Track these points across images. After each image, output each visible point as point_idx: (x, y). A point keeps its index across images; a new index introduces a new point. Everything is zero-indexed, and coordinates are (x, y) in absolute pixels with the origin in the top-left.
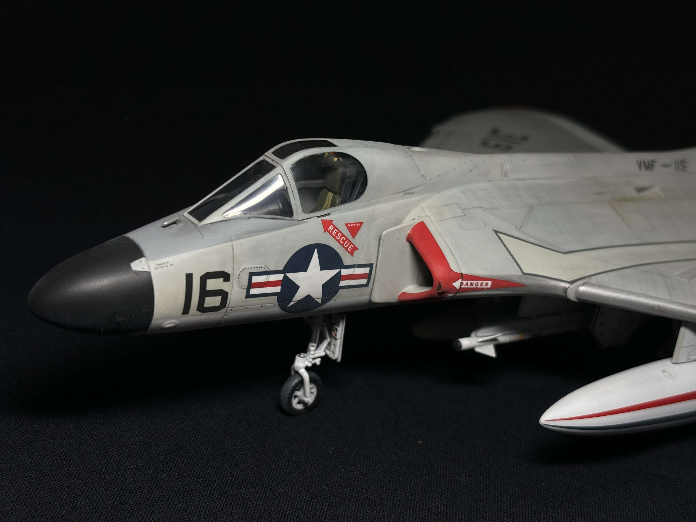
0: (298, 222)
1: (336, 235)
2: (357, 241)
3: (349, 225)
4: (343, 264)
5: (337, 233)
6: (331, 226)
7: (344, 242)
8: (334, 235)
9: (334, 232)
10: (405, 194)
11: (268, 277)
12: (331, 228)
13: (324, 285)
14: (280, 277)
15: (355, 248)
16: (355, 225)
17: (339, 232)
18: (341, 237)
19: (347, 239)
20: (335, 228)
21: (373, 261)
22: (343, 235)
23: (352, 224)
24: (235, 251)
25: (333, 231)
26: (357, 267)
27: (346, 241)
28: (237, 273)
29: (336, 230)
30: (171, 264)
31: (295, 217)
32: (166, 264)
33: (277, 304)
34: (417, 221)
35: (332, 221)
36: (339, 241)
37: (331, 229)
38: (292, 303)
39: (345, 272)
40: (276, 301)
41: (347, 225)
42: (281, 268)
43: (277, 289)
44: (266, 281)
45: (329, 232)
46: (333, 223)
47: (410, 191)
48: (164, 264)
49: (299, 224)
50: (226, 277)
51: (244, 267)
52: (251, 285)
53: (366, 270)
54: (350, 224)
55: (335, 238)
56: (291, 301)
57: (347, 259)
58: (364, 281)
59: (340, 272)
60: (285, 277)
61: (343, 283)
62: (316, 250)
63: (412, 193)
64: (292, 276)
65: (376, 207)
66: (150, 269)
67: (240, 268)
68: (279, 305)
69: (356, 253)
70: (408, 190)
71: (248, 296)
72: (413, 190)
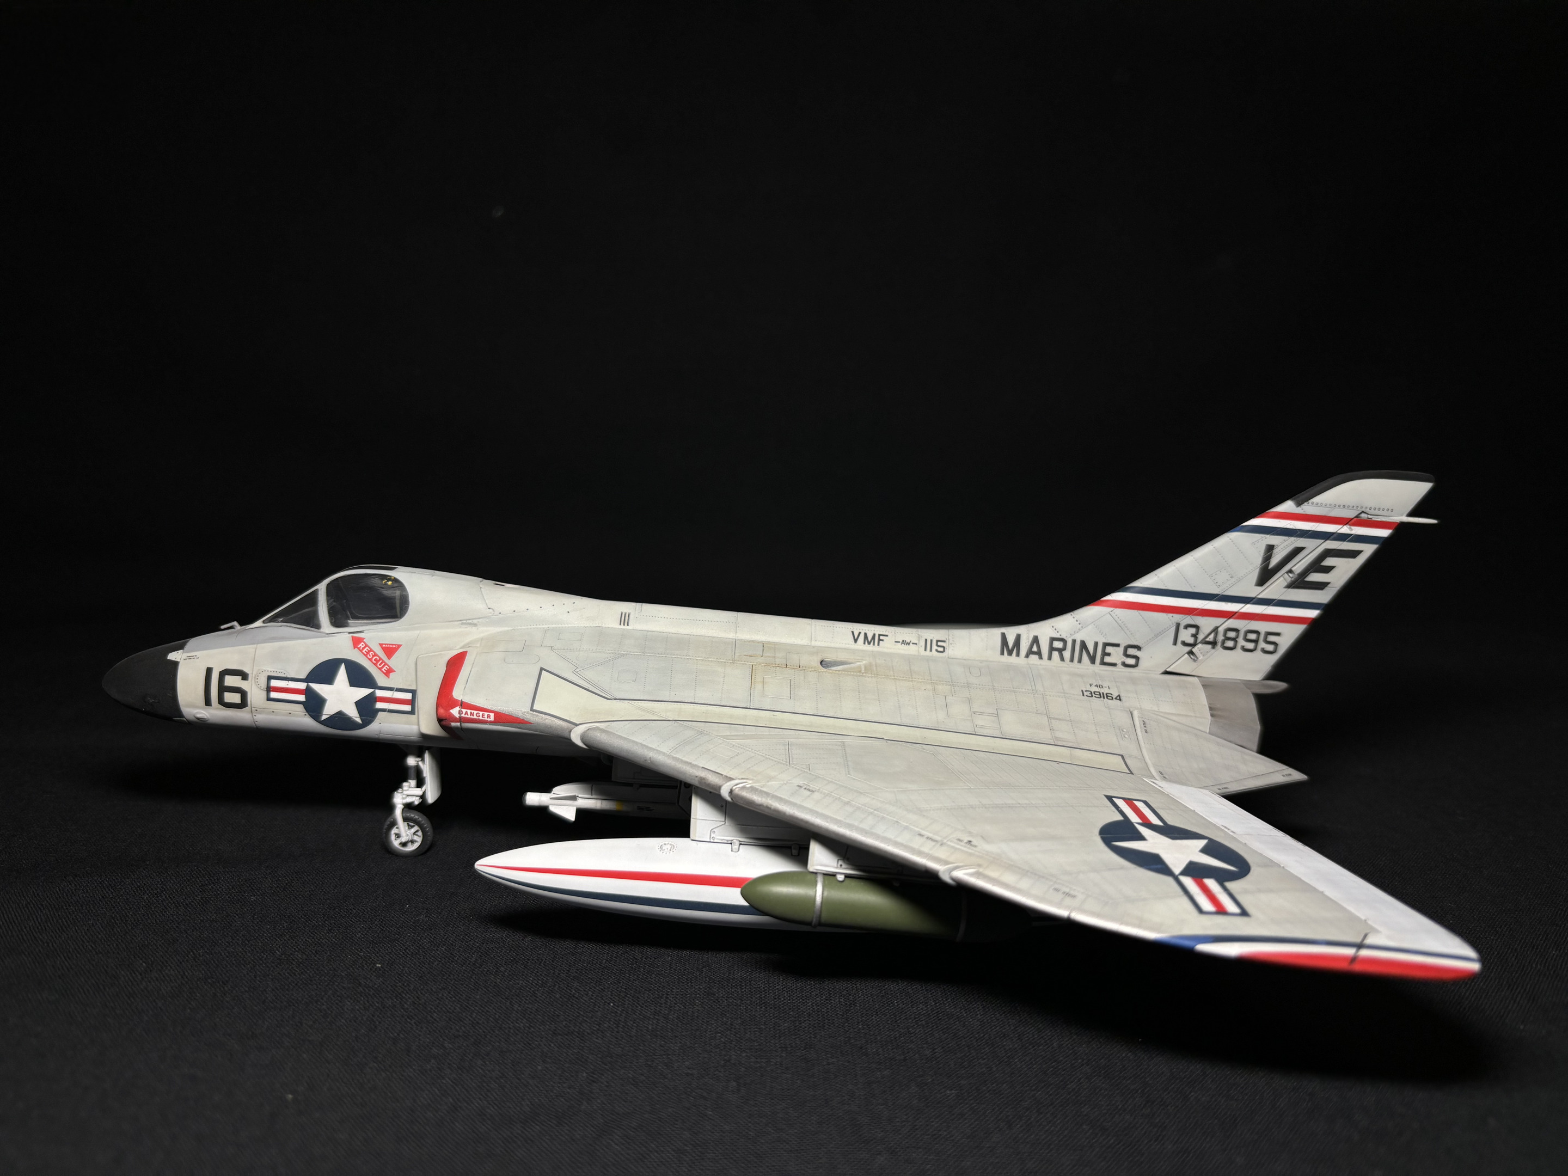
1: (368, 653)
2: (393, 662)
3: (384, 646)
4: (376, 684)
5: (369, 651)
6: (363, 643)
7: (377, 662)
8: (366, 653)
9: (365, 650)
10: (462, 624)
11: (288, 683)
12: (361, 645)
13: (357, 703)
14: (301, 686)
15: (391, 670)
16: (391, 646)
17: (371, 650)
18: (373, 656)
19: (380, 659)
20: (366, 646)
21: (415, 688)
22: (375, 655)
23: (388, 644)
25: (363, 648)
26: (396, 691)
27: (379, 660)
29: (367, 648)
31: (320, 629)
33: (304, 713)
35: (364, 639)
36: (370, 660)
37: (363, 646)
38: (324, 716)
39: (379, 693)
40: (303, 710)
41: (381, 645)
42: (302, 677)
43: (301, 698)
44: (287, 687)
45: (359, 648)
46: (365, 640)
47: (468, 621)
49: (325, 637)
50: (244, 676)
51: (262, 669)
52: (270, 689)
53: (408, 696)
54: (385, 644)
57: (381, 680)
58: (406, 708)
59: (374, 693)
60: (309, 686)
61: (379, 705)
62: (343, 664)
63: (475, 625)
64: (316, 687)
65: (418, 631)
68: (310, 715)
69: (391, 674)
71: (269, 699)
72: (475, 621)
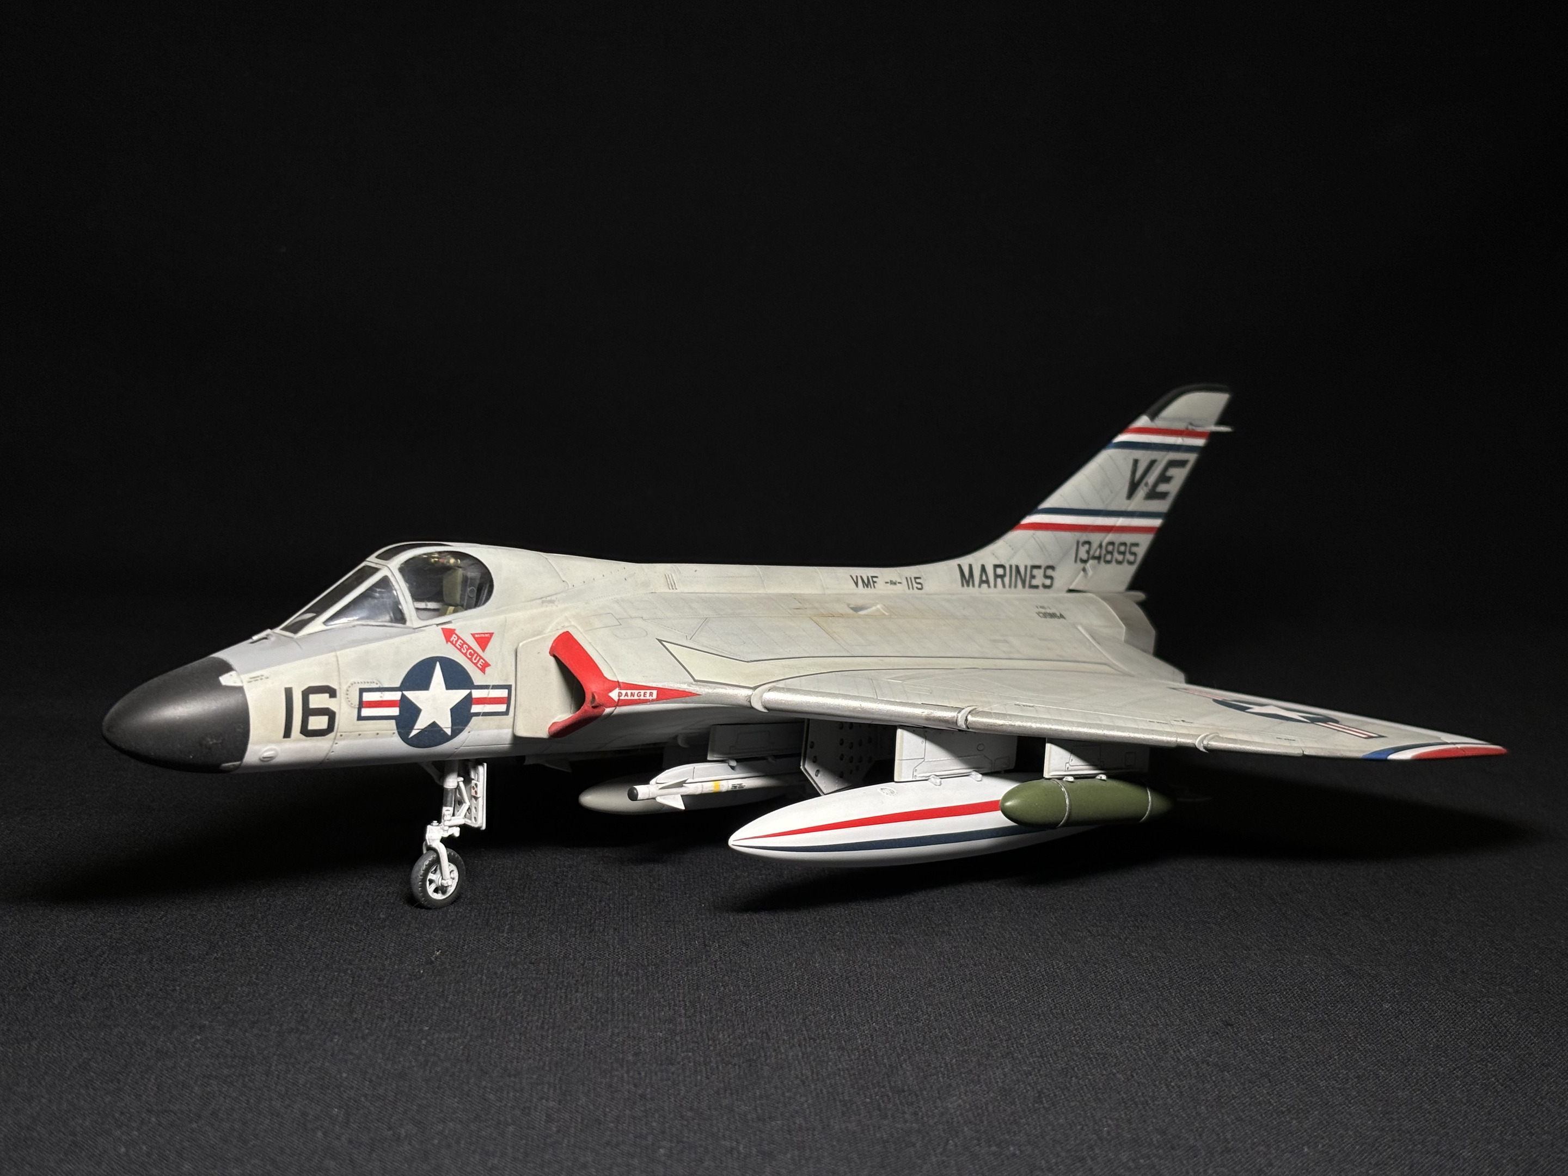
0: (411, 630)
1: (462, 646)
2: (488, 655)
3: (476, 636)
4: (473, 683)
5: (463, 644)
6: (454, 636)
7: (472, 656)
8: (459, 647)
9: (459, 643)
10: (543, 602)
11: (382, 695)
12: (454, 638)
13: (452, 710)
14: (396, 696)
15: (486, 665)
16: (483, 635)
17: (465, 643)
18: (467, 650)
19: (475, 652)
20: (459, 638)
21: (512, 682)
22: (470, 648)
23: (480, 634)
24: (340, 662)
25: (456, 641)
26: (492, 689)
27: (474, 654)
28: (345, 687)
29: (460, 641)
30: (265, 676)
31: (408, 624)
32: (261, 677)
33: (396, 732)
34: (561, 632)
35: (454, 630)
36: (465, 654)
37: (455, 640)
38: (414, 733)
39: (476, 694)
40: (395, 727)
42: (398, 685)
43: (395, 711)
44: (381, 699)
45: (452, 642)
47: (549, 598)
48: (258, 677)
49: (415, 632)
50: (332, 693)
51: (352, 680)
52: (362, 704)
53: (503, 693)
54: (477, 634)
55: (460, 650)
56: (412, 728)
57: (477, 677)
58: (502, 708)
59: (470, 694)
60: (403, 696)
61: (475, 709)
62: (438, 665)
63: (552, 602)
64: (411, 695)
65: (508, 616)
66: (242, 682)
67: (347, 682)
68: (399, 733)
69: (488, 669)
70: (546, 597)
71: (360, 718)
72: (554, 598)
